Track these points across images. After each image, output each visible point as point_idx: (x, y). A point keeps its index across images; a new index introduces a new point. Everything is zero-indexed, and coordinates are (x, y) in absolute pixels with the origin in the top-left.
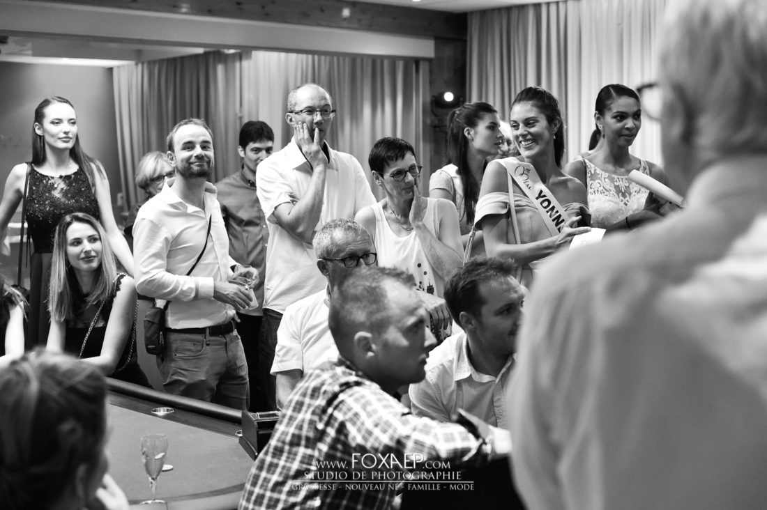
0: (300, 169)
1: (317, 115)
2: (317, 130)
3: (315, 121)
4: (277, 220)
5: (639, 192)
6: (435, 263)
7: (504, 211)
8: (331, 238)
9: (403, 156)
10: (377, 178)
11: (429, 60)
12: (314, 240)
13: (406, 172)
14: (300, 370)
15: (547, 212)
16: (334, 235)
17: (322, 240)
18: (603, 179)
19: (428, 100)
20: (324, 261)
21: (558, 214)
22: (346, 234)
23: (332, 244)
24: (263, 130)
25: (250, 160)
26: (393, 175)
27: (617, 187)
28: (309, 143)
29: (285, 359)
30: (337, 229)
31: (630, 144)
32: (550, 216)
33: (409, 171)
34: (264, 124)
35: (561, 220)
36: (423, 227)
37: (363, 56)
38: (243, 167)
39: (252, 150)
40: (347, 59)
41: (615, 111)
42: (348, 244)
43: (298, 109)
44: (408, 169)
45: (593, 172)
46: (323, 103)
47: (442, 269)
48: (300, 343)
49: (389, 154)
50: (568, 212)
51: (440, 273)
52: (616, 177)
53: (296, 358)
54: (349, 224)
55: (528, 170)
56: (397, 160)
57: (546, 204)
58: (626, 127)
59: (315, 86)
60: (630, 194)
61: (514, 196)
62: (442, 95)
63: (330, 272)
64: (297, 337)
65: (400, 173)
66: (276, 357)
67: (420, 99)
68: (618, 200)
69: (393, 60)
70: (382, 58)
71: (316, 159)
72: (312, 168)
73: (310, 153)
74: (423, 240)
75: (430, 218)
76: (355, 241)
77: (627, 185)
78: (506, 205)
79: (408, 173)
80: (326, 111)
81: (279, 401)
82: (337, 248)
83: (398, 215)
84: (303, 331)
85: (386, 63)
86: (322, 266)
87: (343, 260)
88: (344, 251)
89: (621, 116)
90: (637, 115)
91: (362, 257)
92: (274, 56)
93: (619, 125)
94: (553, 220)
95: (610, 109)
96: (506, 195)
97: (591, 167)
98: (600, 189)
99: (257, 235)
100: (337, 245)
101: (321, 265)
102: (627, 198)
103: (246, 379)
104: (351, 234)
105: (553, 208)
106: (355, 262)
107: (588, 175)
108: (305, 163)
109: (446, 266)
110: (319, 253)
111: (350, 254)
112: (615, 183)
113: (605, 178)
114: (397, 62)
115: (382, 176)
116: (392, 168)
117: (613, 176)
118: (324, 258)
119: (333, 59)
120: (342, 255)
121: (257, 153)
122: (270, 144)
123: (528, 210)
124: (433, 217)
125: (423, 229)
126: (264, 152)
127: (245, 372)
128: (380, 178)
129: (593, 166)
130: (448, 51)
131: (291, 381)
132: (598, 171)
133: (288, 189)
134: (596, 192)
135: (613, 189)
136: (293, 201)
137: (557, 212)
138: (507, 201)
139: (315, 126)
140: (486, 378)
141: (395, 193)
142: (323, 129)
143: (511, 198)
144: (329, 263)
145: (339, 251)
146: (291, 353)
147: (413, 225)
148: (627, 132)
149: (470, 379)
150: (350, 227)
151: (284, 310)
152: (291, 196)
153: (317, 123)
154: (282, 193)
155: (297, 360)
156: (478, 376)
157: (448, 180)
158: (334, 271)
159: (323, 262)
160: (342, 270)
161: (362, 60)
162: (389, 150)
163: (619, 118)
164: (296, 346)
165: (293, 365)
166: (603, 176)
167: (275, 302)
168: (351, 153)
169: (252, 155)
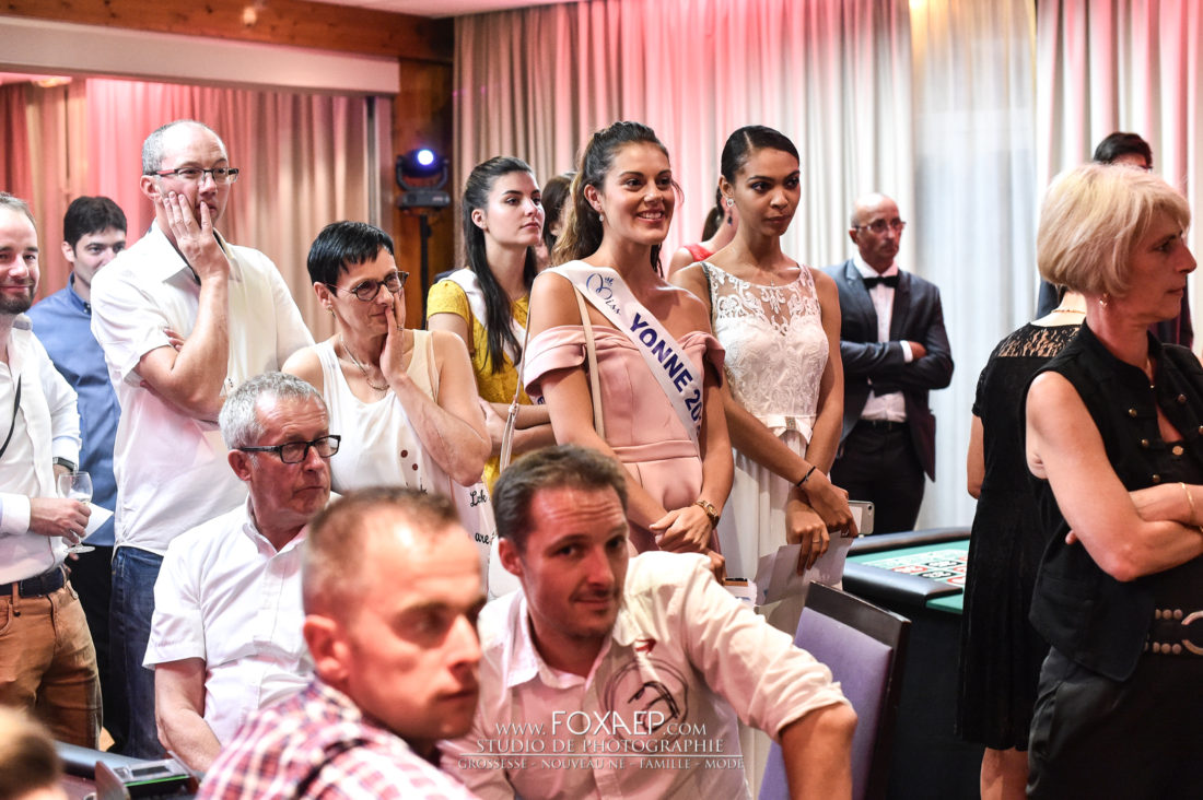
0: (175, 281)
1: (205, 179)
2: (204, 207)
3: (202, 190)
4: (145, 379)
5: (803, 313)
6: (434, 448)
7: (579, 361)
8: (254, 409)
9: (374, 256)
10: (324, 296)
11: (391, 97)
12: (221, 415)
13: (379, 284)
14: (200, 659)
15: (654, 352)
16: (259, 404)
17: (237, 415)
18: (741, 292)
19: (390, 163)
20: (241, 453)
21: (671, 355)
22: (283, 401)
23: (256, 420)
24: (106, 211)
25: (85, 266)
26: (356, 290)
27: (766, 305)
28: (193, 232)
29: (171, 638)
30: (264, 393)
31: (783, 233)
32: (660, 359)
33: (385, 282)
34: (107, 200)
35: (677, 364)
36: (408, 384)
37: (277, 90)
38: (73, 281)
39: (88, 248)
40: (249, 94)
41: (752, 175)
42: (286, 419)
43: (165, 167)
44: (382, 279)
45: (722, 281)
46: (215, 156)
47: (447, 458)
48: (199, 607)
49: (349, 251)
50: (689, 350)
51: (445, 466)
52: (763, 288)
53: (191, 636)
54: (288, 382)
55: (610, 280)
56: (363, 262)
57: (648, 338)
58: (772, 203)
59: (196, 125)
60: (789, 317)
61: (594, 330)
62: (414, 154)
63: (253, 472)
64: (192, 596)
65: (368, 285)
66: (152, 635)
67: (376, 162)
68: (770, 328)
69: (329, 95)
70: (310, 92)
71: (209, 261)
72: (198, 281)
73: (197, 250)
74: (409, 407)
75: (421, 366)
76: (298, 414)
77: (783, 301)
78: (581, 349)
79: (383, 286)
80: (221, 171)
81: (162, 721)
82: (267, 427)
83: (364, 363)
84: (204, 586)
85: (316, 100)
86: (238, 463)
87: (278, 450)
88: (277, 433)
89: (764, 185)
90: (791, 182)
91: (313, 443)
92: (123, 88)
93: (762, 200)
94: (666, 366)
95: (743, 172)
96: (578, 329)
97: (718, 273)
98: (738, 309)
99: (103, 401)
100: (266, 422)
101: (237, 461)
102: (785, 325)
103: (92, 673)
104: (291, 400)
105: (662, 344)
106: (301, 452)
107: (714, 289)
108: (183, 270)
109: (456, 452)
110: (232, 439)
111: (290, 438)
112: (763, 298)
113: (744, 291)
114: (335, 99)
115: (334, 291)
116: (351, 277)
117: (758, 286)
118: (242, 448)
119: (225, 92)
120: (275, 440)
121: (97, 254)
122: (119, 236)
123: (621, 354)
124: (425, 363)
125: (408, 386)
126: (110, 250)
127: (90, 660)
128: (331, 295)
129: (720, 270)
130: (422, 82)
131: (183, 680)
132: (732, 279)
133: (161, 322)
134: (731, 314)
135: (759, 308)
136: (174, 344)
137: (670, 350)
138: (582, 340)
139: (200, 198)
140: (567, 680)
141: (356, 323)
142: (217, 205)
143: (588, 334)
144: (252, 456)
145: (270, 433)
146: (181, 629)
147: (390, 381)
148: (776, 213)
149: (536, 683)
150: (289, 388)
151: (165, 548)
152: (170, 334)
153: (205, 194)
154: (152, 329)
155: (193, 640)
156: (551, 676)
157: (459, 297)
158: (261, 471)
159: (239, 456)
160: (276, 467)
161: (276, 96)
162: (346, 246)
163: (759, 188)
164: (192, 614)
165: (185, 650)
166: (741, 288)
167: (147, 534)
168: (259, 247)
169: (89, 258)
